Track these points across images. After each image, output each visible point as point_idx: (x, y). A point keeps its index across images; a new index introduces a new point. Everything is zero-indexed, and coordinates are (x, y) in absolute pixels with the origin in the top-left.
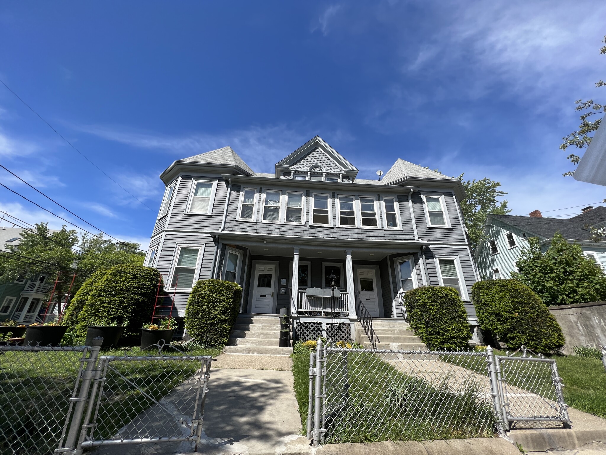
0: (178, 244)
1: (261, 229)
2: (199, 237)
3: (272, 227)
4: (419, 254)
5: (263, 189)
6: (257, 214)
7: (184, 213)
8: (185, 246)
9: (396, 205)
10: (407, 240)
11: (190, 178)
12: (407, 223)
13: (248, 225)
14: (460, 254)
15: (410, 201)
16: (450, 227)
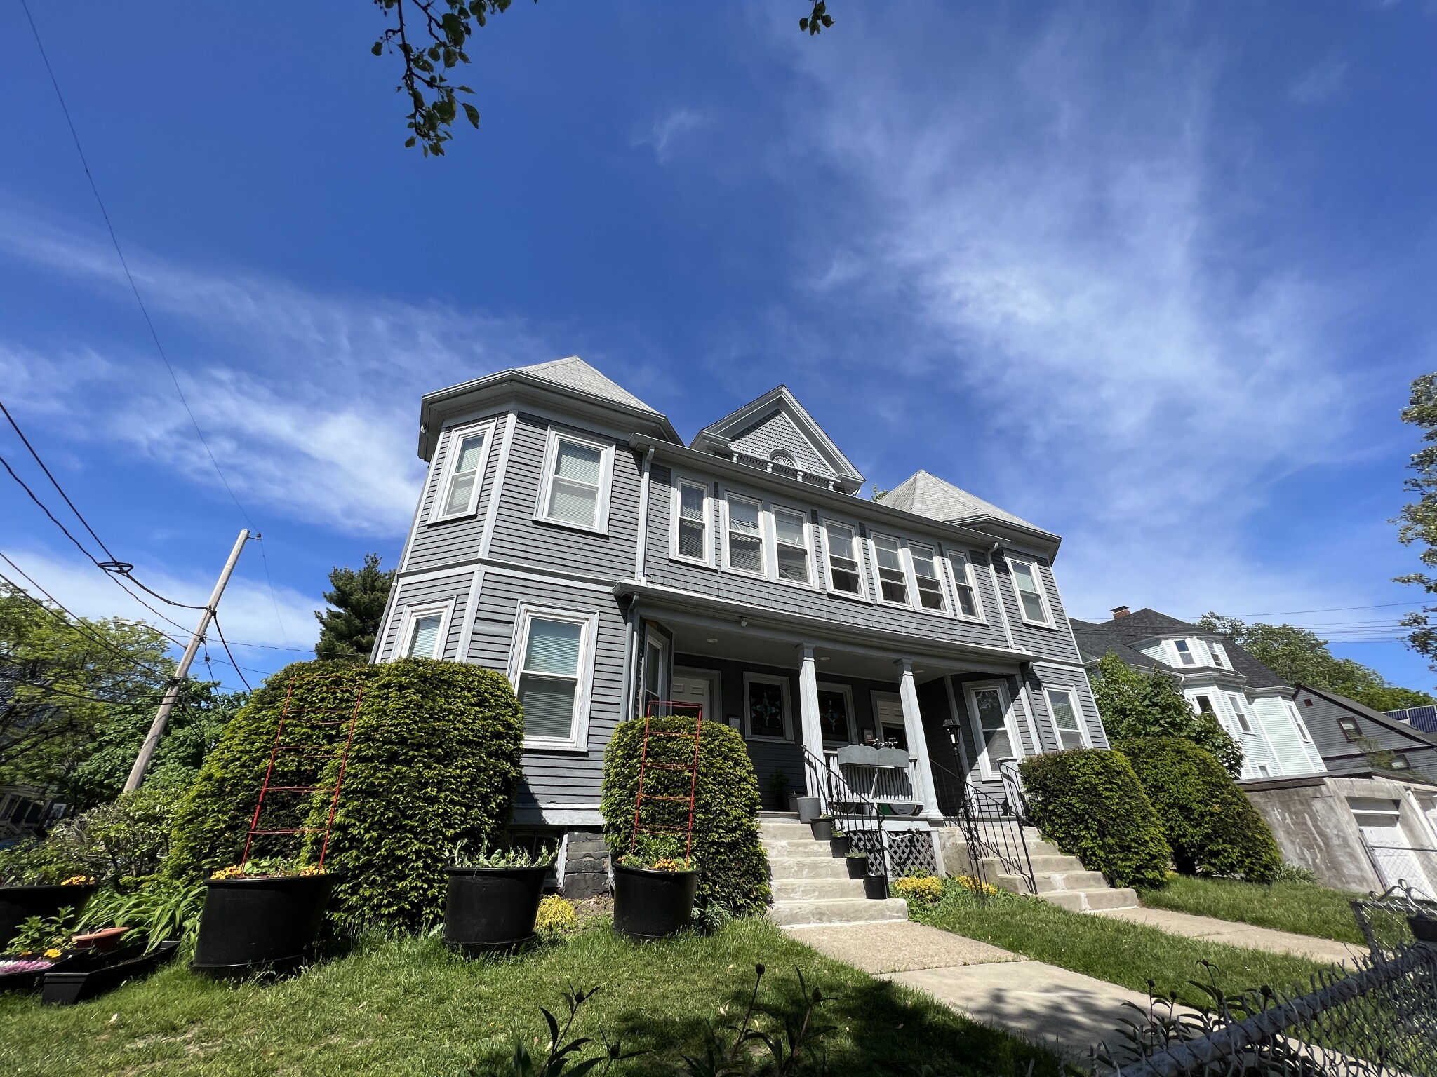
0: (524, 606)
1: (728, 588)
2: (579, 592)
3: (753, 587)
4: (1018, 678)
5: (720, 488)
6: (717, 550)
7: (534, 518)
8: (544, 613)
9: (969, 568)
10: (997, 646)
11: (543, 424)
12: (991, 610)
13: (699, 575)
14: (1077, 683)
15: (992, 565)
16: (1054, 627)
